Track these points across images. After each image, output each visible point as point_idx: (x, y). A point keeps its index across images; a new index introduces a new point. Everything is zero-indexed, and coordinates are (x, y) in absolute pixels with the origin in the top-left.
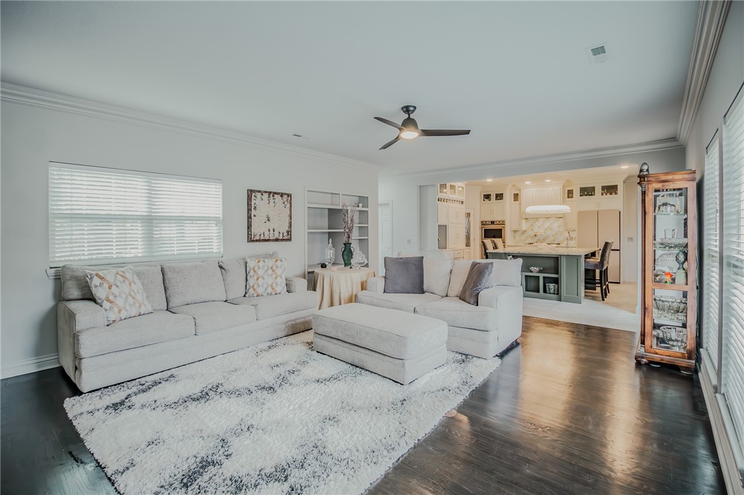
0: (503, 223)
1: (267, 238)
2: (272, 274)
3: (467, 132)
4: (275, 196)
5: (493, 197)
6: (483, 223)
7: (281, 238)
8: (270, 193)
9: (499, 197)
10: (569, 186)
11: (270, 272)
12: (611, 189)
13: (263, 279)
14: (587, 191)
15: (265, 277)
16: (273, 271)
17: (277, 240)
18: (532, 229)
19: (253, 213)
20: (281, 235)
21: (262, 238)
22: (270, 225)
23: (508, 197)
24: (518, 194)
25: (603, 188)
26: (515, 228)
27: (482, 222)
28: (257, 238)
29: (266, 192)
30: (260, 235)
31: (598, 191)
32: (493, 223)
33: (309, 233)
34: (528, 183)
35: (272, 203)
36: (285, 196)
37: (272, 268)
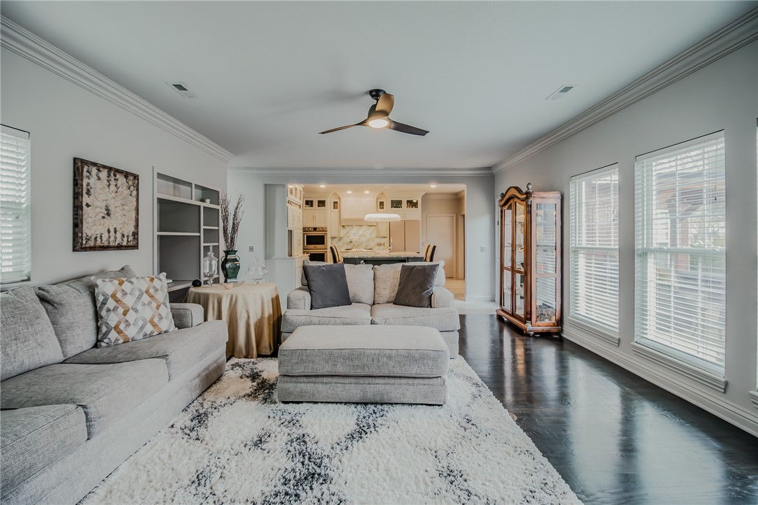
0: (324, 230)
1: (106, 244)
2: (149, 303)
3: (422, 133)
4: (118, 176)
5: (315, 204)
6: (305, 230)
7: (125, 244)
8: (110, 169)
9: (322, 203)
10: (381, 198)
11: (146, 298)
12: (412, 204)
13: (136, 311)
14: (396, 204)
15: (139, 307)
16: (152, 296)
17: (120, 247)
18: (348, 236)
19: (86, 199)
20: (125, 239)
21: (99, 243)
22: (111, 223)
23: (329, 204)
24: (337, 202)
25: (408, 202)
26: (334, 235)
27: (303, 228)
28: (91, 243)
29: (105, 167)
30: (96, 238)
31: (404, 204)
32: (315, 229)
33: (160, 237)
34: (349, 192)
35: (113, 188)
36: (131, 178)
37: (147, 292)
